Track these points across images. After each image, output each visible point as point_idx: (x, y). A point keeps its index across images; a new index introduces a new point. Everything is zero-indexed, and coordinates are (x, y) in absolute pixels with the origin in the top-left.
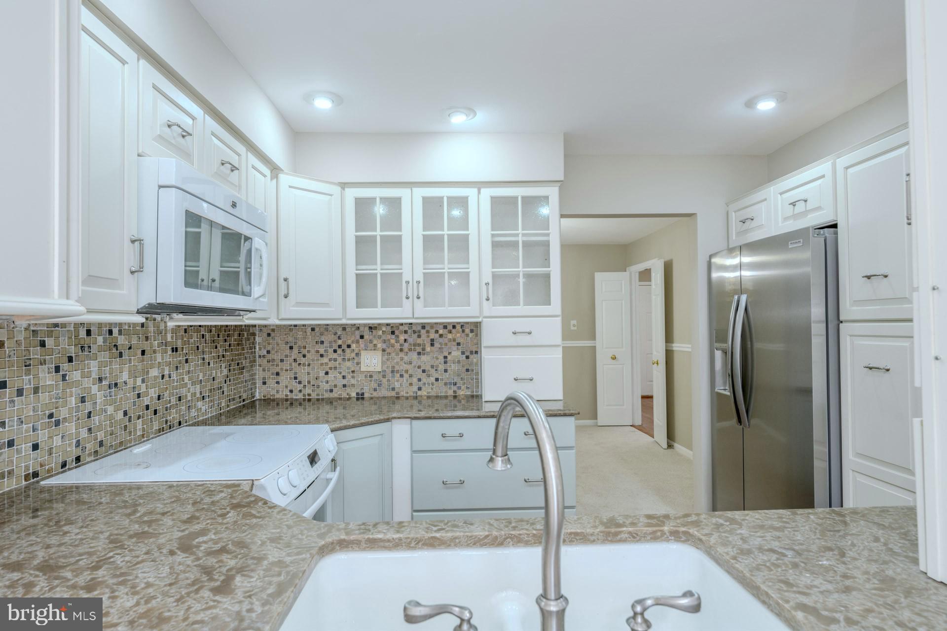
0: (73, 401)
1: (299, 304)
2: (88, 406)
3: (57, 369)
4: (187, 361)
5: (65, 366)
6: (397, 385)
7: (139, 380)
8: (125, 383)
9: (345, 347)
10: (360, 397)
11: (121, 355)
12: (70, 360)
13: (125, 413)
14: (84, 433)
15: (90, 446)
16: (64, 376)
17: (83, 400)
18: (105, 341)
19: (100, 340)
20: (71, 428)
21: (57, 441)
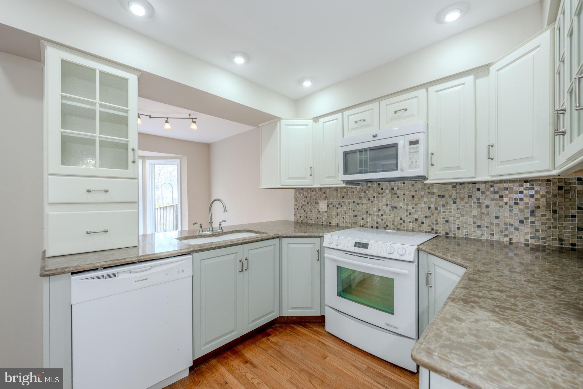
0: (375, 210)
2: (381, 212)
3: (369, 199)
5: (372, 199)
7: (410, 208)
8: (401, 207)
11: (398, 197)
12: (374, 197)
13: (401, 219)
14: (380, 220)
15: (382, 225)
16: (372, 202)
17: (379, 210)
18: (390, 192)
19: (387, 191)
20: (375, 217)
21: (370, 220)
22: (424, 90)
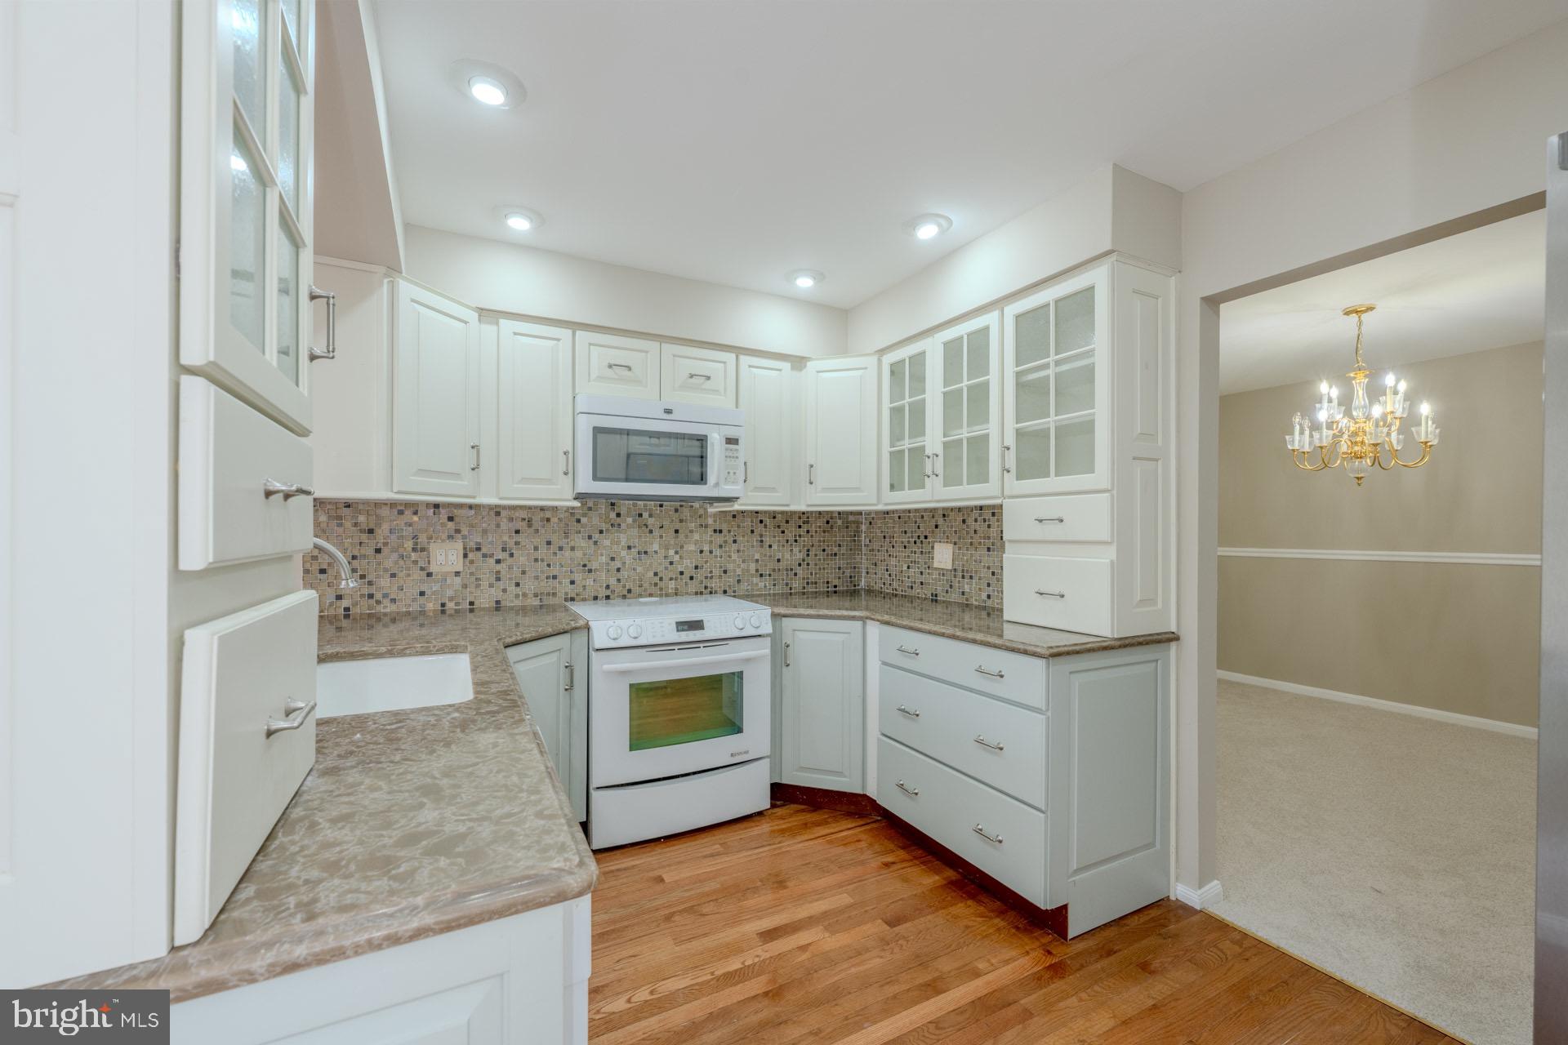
0: (602, 559)
1: (825, 490)
2: (618, 564)
3: (590, 537)
4: (735, 541)
5: (596, 536)
6: (967, 588)
7: (671, 552)
8: (656, 552)
9: (922, 538)
10: (934, 599)
11: (651, 532)
12: (601, 532)
13: (656, 574)
14: (613, 581)
15: (619, 589)
16: (595, 543)
17: (613, 559)
18: (634, 521)
19: (630, 520)
20: (602, 575)
21: (589, 582)
22: (734, 356)
